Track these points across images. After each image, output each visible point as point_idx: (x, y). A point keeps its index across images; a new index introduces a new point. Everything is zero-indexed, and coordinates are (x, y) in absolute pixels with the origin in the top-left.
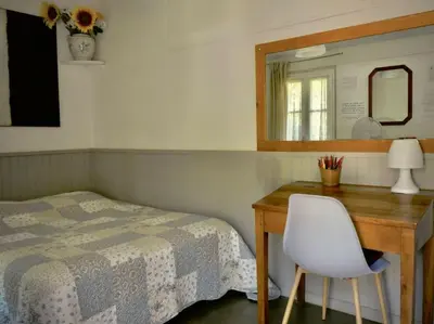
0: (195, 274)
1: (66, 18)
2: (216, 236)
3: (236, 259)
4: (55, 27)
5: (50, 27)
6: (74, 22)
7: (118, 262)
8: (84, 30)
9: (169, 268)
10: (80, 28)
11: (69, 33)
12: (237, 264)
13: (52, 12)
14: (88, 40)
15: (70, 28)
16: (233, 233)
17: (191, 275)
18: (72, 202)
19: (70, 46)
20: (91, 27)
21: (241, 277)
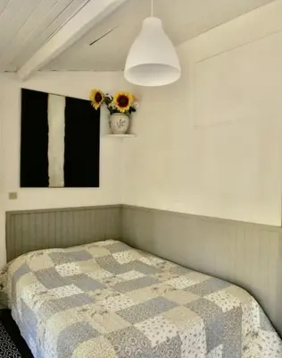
0: (221, 346)
1: (108, 101)
2: (240, 308)
3: (256, 330)
4: (99, 109)
5: (96, 108)
6: (114, 104)
7: (157, 342)
8: (123, 110)
9: (200, 344)
10: (119, 108)
11: (109, 112)
12: (257, 334)
13: (98, 97)
14: (124, 118)
15: (110, 109)
16: (255, 303)
17: (217, 348)
18: (107, 252)
19: (110, 123)
20: (128, 108)
21: (261, 348)
